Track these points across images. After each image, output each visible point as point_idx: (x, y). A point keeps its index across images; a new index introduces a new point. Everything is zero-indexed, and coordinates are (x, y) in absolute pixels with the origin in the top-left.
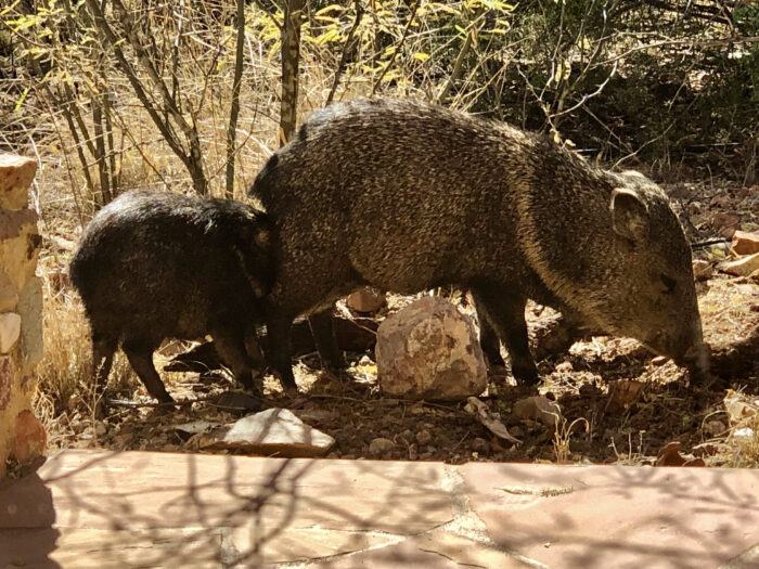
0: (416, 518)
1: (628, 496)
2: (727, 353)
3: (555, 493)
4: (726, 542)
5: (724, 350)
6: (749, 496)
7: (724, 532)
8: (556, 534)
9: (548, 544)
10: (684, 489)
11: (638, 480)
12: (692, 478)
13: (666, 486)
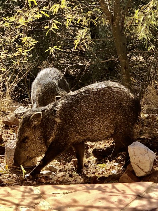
0: (32, 202)
1: (89, 193)
2: (104, 150)
3: (67, 193)
4: (121, 204)
5: (103, 149)
6: (123, 191)
7: (120, 201)
8: (73, 204)
9: (68, 208)
10: (105, 190)
11: (91, 188)
12: (106, 187)
13: (99, 189)
